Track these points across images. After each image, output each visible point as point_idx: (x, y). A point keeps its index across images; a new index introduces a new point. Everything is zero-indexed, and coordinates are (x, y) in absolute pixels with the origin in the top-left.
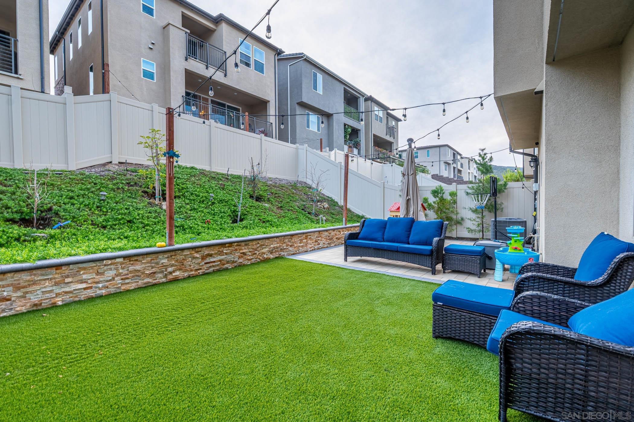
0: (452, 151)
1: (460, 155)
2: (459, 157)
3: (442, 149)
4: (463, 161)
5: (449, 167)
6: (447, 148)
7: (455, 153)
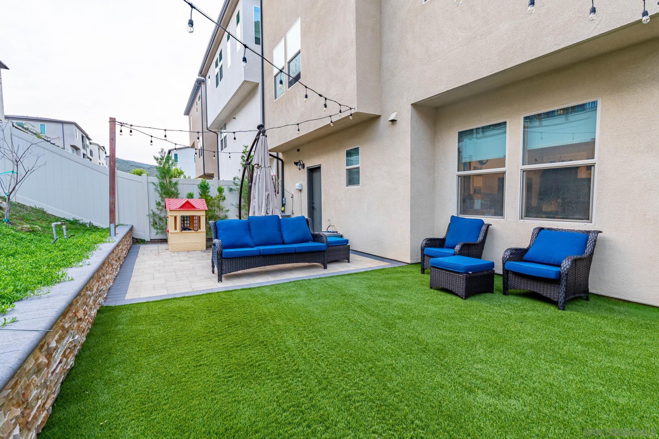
0: (81, 133)
1: (89, 139)
2: (88, 142)
3: (66, 126)
4: (91, 147)
5: (76, 152)
6: (74, 126)
7: (85, 136)
